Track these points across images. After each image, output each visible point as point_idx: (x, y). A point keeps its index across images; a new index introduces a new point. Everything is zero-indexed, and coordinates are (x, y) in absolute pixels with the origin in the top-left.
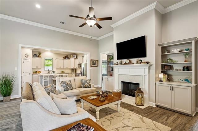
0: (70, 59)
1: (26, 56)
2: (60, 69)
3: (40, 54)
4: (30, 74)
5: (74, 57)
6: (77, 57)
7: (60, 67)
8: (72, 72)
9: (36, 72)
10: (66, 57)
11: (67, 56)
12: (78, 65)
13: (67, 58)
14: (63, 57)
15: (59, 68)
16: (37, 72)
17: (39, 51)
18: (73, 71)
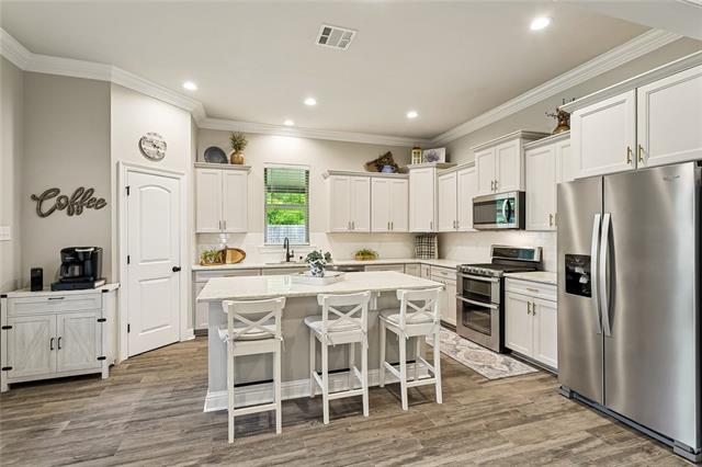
0: (405, 171)
1: (150, 149)
2: (351, 234)
3: (238, 144)
4: (176, 269)
5: (432, 158)
6: (448, 159)
7: (352, 225)
8: (420, 254)
9: (221, 256)
10: (383, 163)
11: (388, 155)
12: (475, 205)
13: (387, 169)
14: (368, 164)
15: (346, 229)
16: (224, 252)
17: (237, 127)
18: (425, 248)
